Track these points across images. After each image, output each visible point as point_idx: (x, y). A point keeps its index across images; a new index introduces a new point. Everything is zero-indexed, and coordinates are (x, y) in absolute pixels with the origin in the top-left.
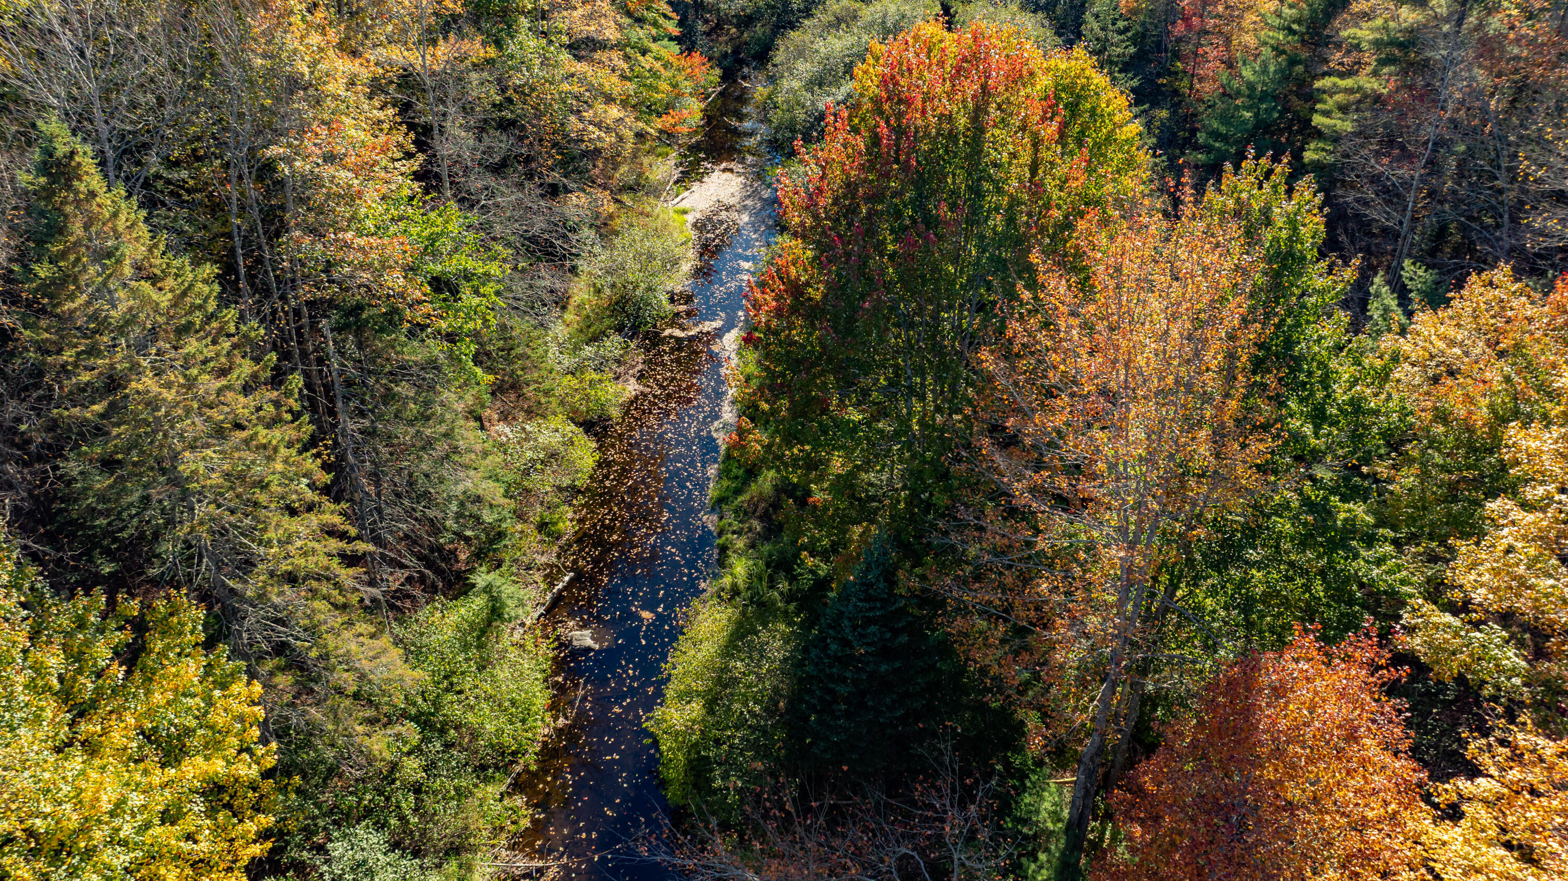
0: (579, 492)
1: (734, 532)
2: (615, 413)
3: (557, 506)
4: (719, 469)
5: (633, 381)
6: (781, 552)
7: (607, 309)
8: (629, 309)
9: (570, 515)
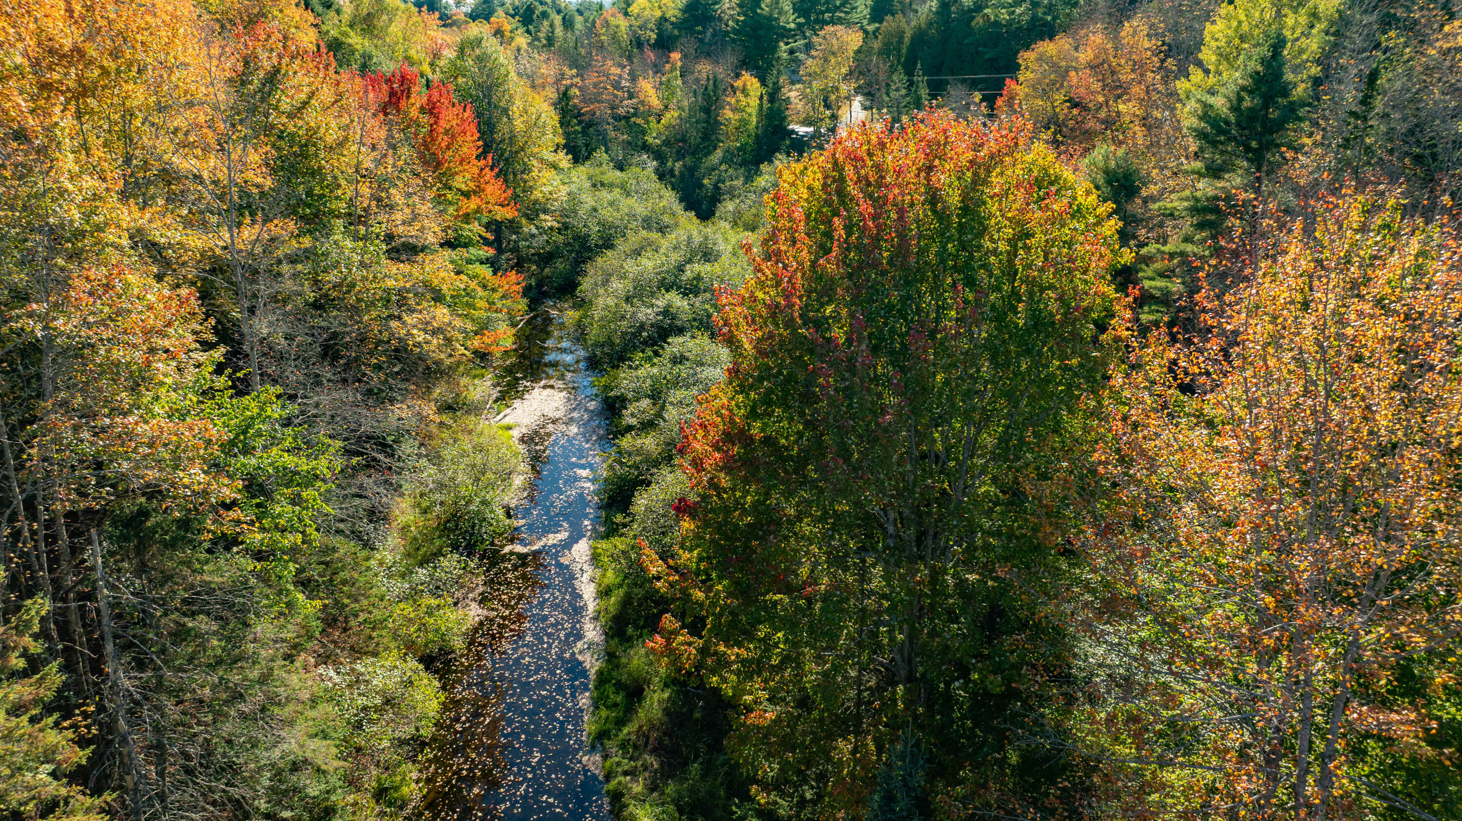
0: (423, 744)
1: (625, 773)
2: (458, 644)
3: (399, 765)
4: (592, 698)
5: (474, 605)
6: (692, 791)
7: (437, 528)
8: (464, 525)
9: (415, 775)
